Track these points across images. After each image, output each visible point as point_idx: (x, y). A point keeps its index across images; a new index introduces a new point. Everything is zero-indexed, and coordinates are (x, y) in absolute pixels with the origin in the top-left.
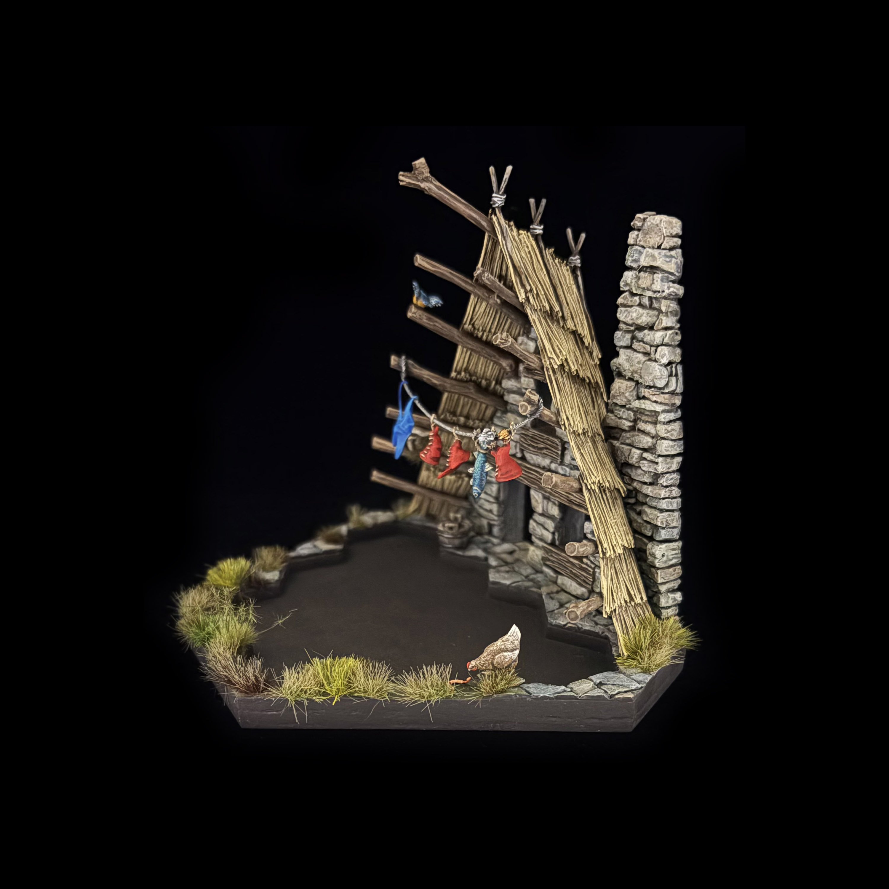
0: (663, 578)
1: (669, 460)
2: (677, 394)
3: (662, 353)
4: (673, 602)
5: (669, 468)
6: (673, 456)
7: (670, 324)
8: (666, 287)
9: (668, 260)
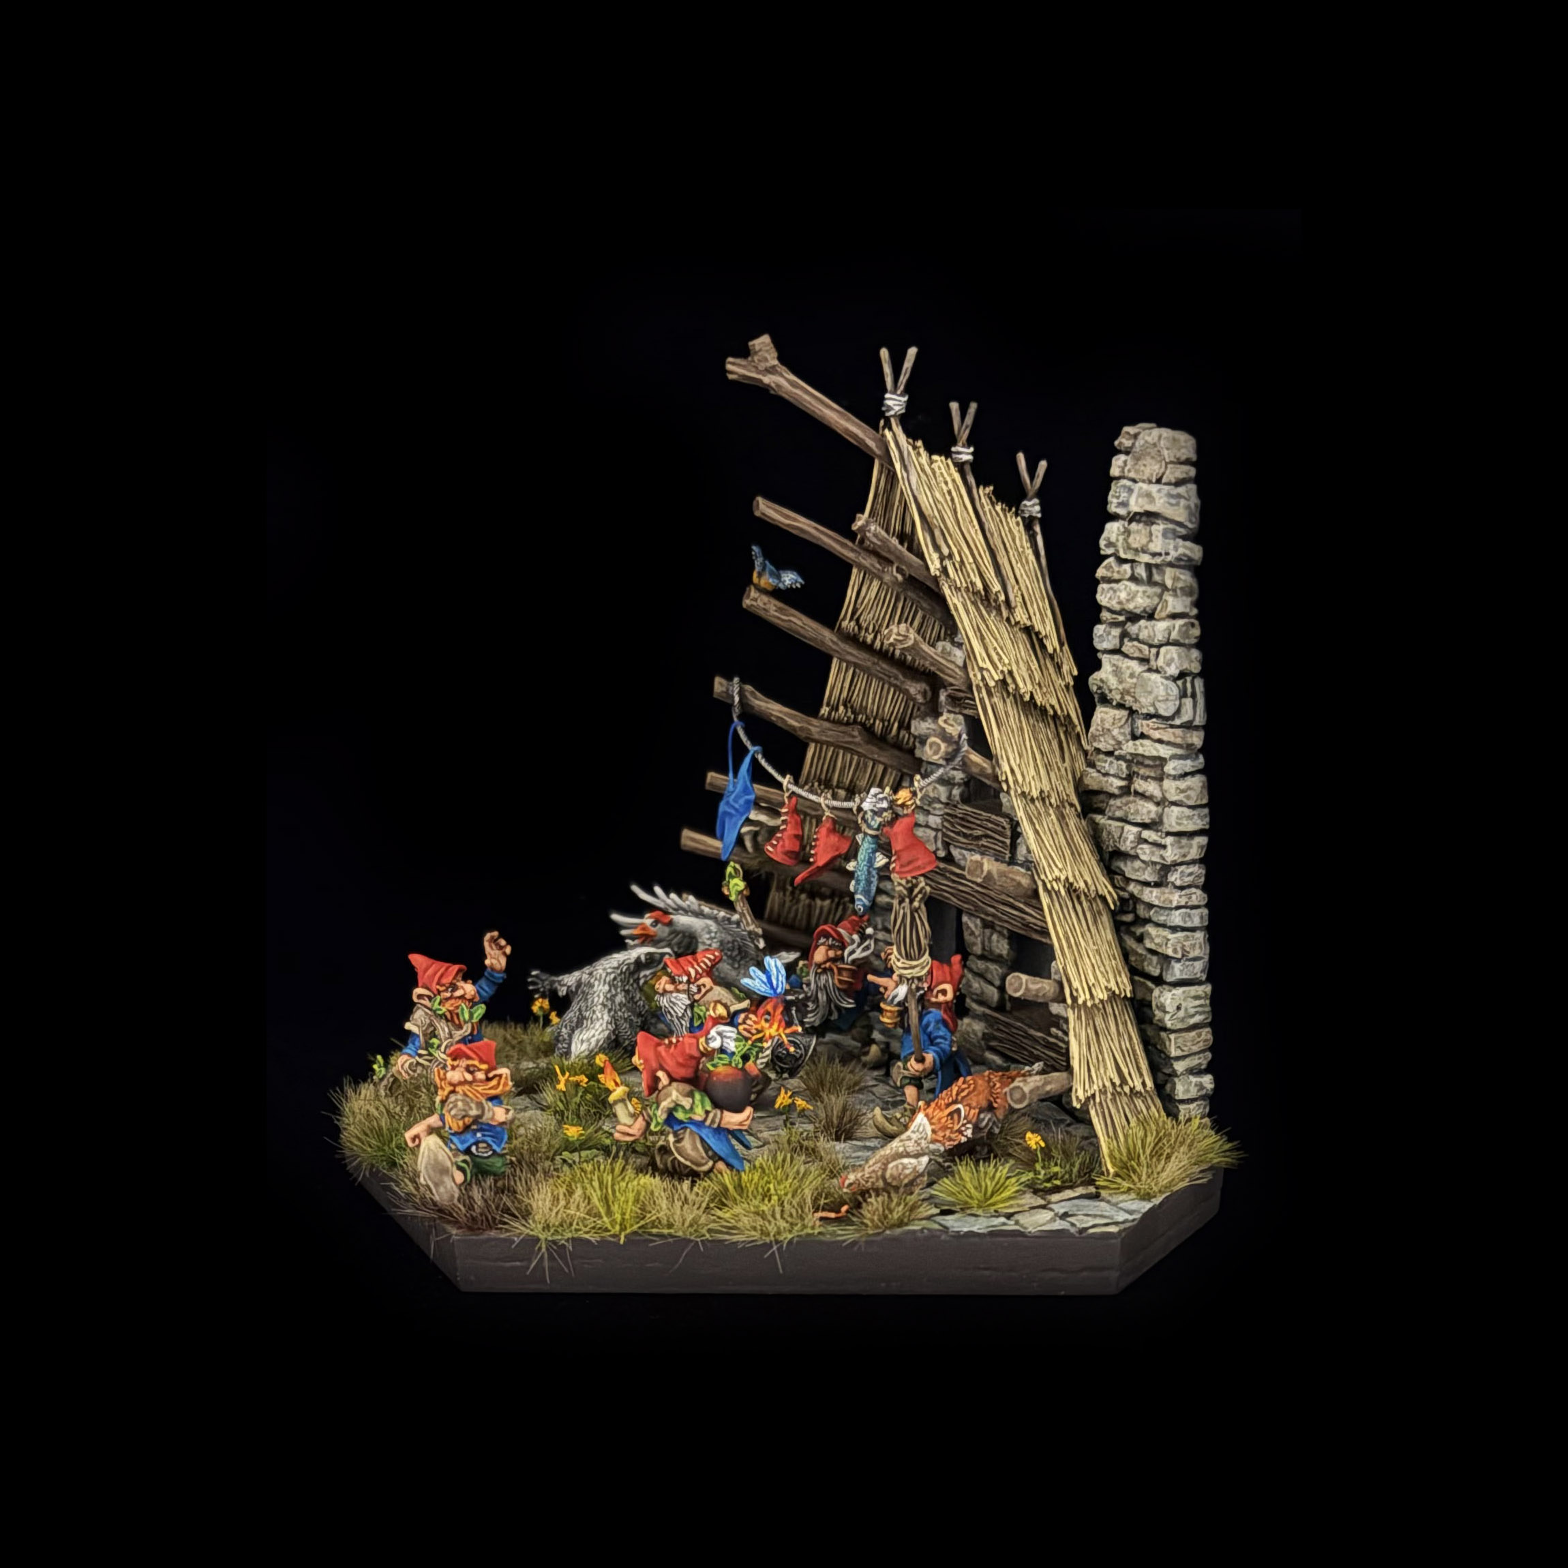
0: (1179, 1047)
1: (1184, 841)
2: (1197, 728)
3: (1168, 657)
4: (1198, 1091)
5: (1184, 856)
6: (1191, 835)
7: (1179, 609)
8: (1171, 547)
9: (1173, 501)
